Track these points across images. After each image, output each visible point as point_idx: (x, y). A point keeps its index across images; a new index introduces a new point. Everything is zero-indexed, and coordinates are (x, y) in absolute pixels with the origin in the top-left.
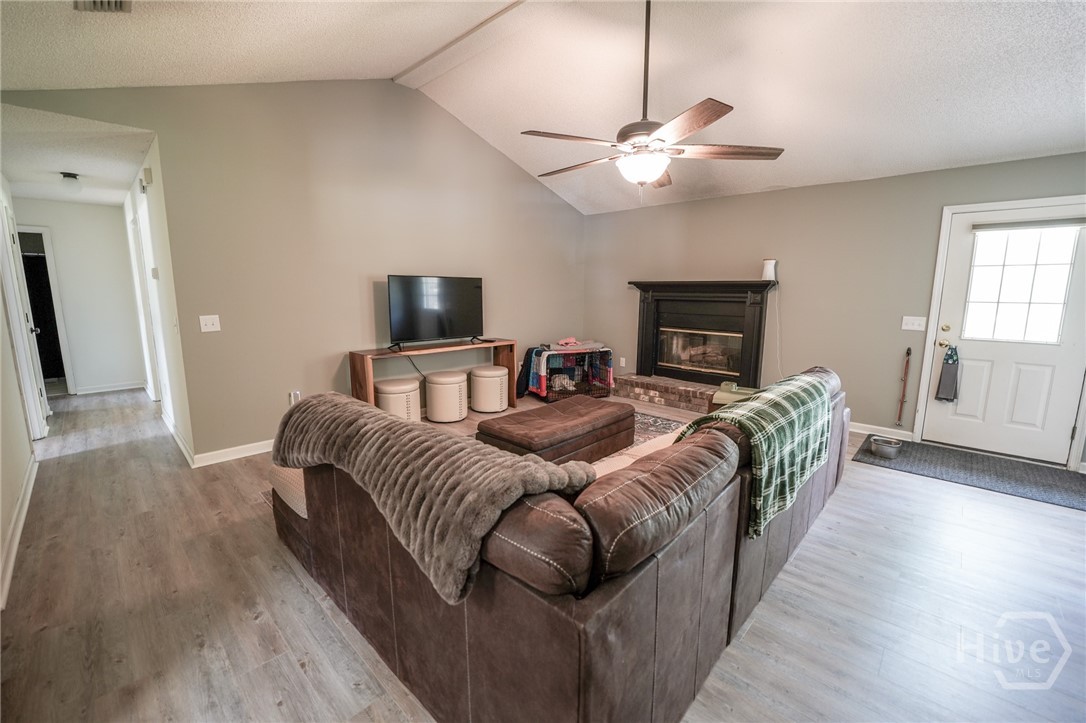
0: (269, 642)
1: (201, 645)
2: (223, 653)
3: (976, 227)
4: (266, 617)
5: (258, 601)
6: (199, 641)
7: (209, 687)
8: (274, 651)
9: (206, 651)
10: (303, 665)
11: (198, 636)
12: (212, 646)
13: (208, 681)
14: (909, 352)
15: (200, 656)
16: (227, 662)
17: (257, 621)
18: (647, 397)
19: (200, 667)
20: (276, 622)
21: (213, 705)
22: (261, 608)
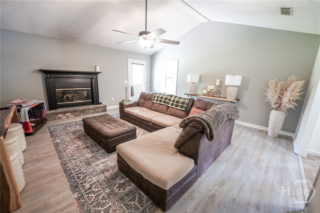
0: (222, 183)
1: (234, 199)
2: (232, 192)
3: (132, 63)
4: (216, 188)
5: (211, 194)
6: (234, 201)
7: (241, 189)
8: (224, 180)
9: (235, 197)
10: (224, 173)
11: (233, 203)
12: (233, 196)
13: (240, 190)
14: (126, 88)
15: (237, 197)
16: (234, 189)
17: (218, 190)
18: (65, 117)
19: (239, 194)
20: (216, 185)
21: (244, 185)
22: (213, 192)
